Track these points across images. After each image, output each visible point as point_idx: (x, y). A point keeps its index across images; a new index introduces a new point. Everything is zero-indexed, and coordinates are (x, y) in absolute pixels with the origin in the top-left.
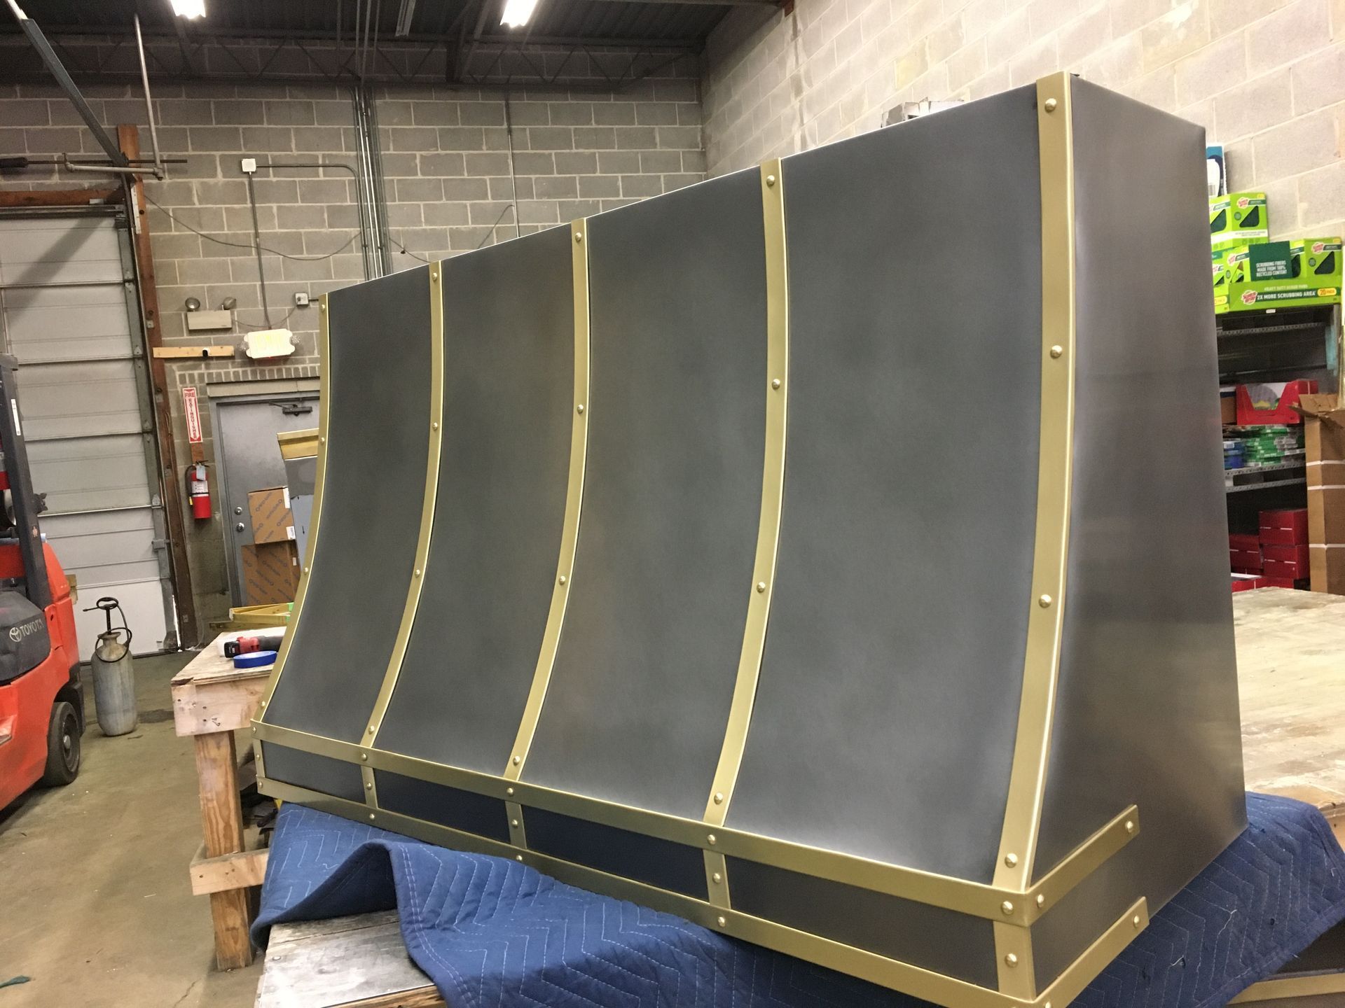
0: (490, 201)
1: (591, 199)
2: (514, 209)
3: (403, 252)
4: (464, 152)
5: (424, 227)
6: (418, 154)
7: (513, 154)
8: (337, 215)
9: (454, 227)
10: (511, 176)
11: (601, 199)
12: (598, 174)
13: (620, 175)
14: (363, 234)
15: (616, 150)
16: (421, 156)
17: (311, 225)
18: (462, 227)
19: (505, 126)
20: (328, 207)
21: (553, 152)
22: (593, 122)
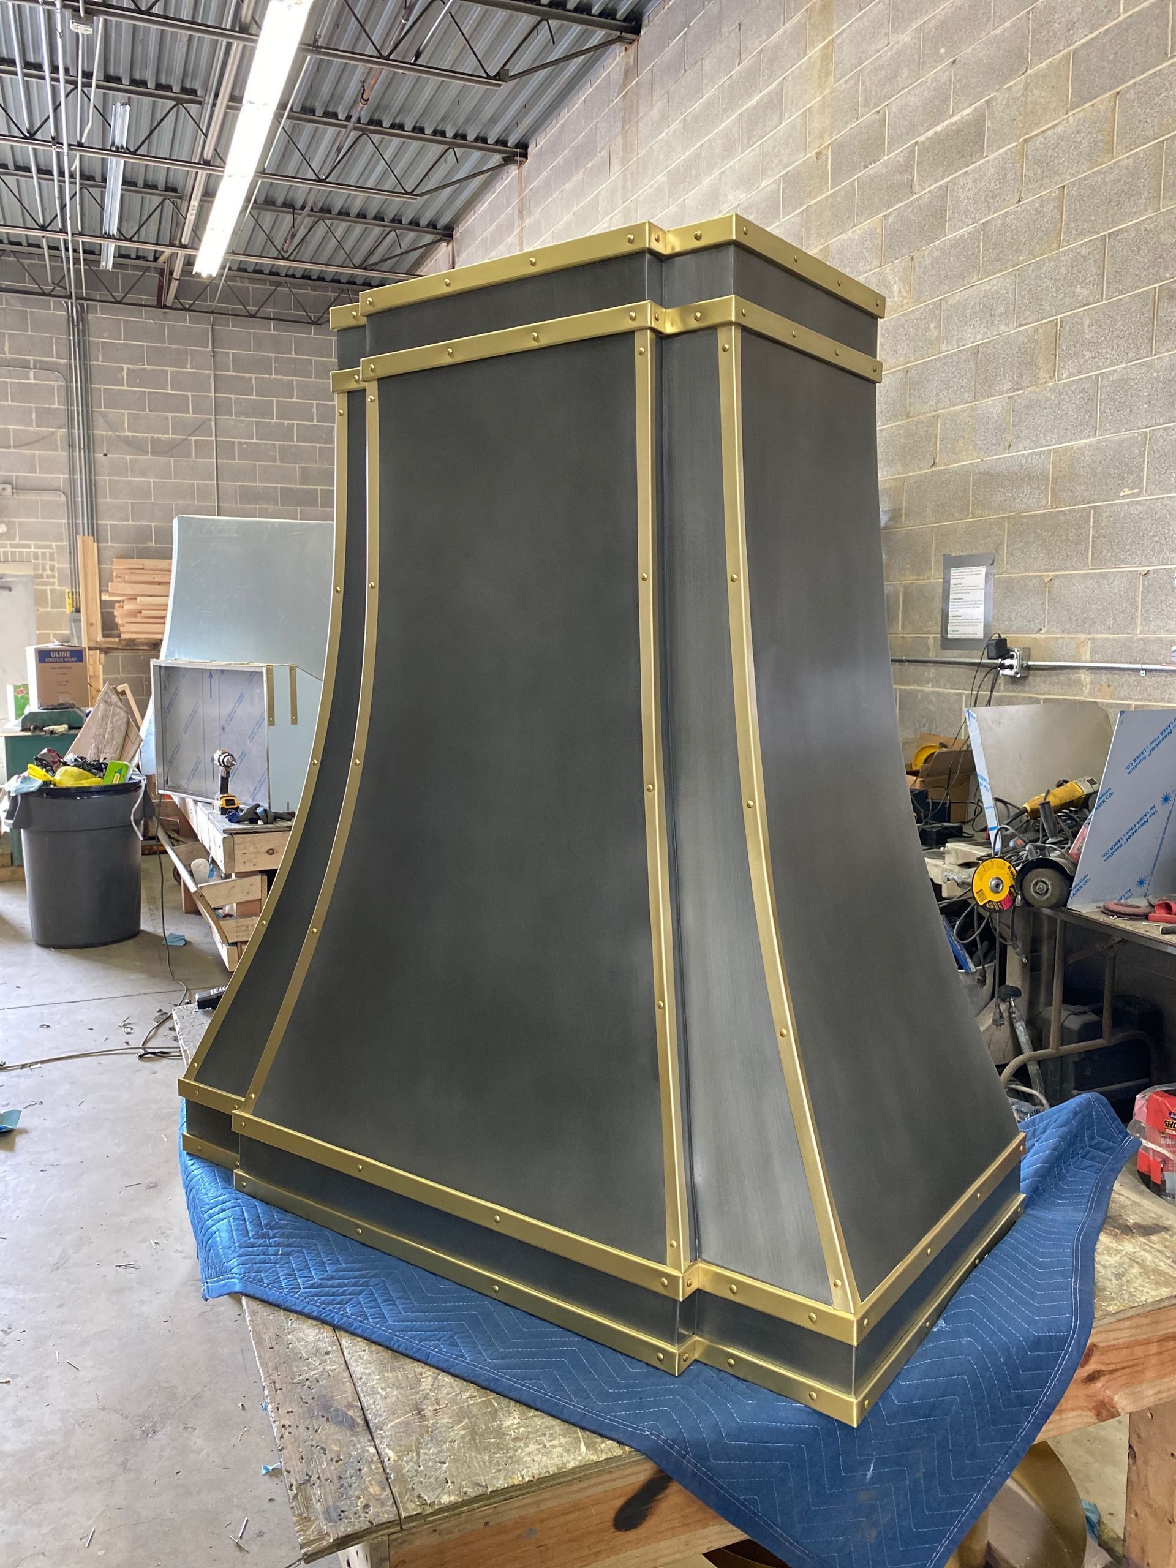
0: (191, 415)
1: (286, 422)
2: (213, 424)
3: (105, 455)
4: (169, 369)
5: (127, 433)
6: (125, 367)
7: (215, 375)
8: (44, 416)
9: (156, 436)
10: (212, 394)
11: (295, 422)
12: (294, 400)
13: (315, 402)
14: (70, 436)
15: (313, 380)
16: (128, 369)
17: (19, 423)
18: (164, 437)
19: (210, 349)
20: (36, 408)
21: (254, 376)
22: (293, 352)
